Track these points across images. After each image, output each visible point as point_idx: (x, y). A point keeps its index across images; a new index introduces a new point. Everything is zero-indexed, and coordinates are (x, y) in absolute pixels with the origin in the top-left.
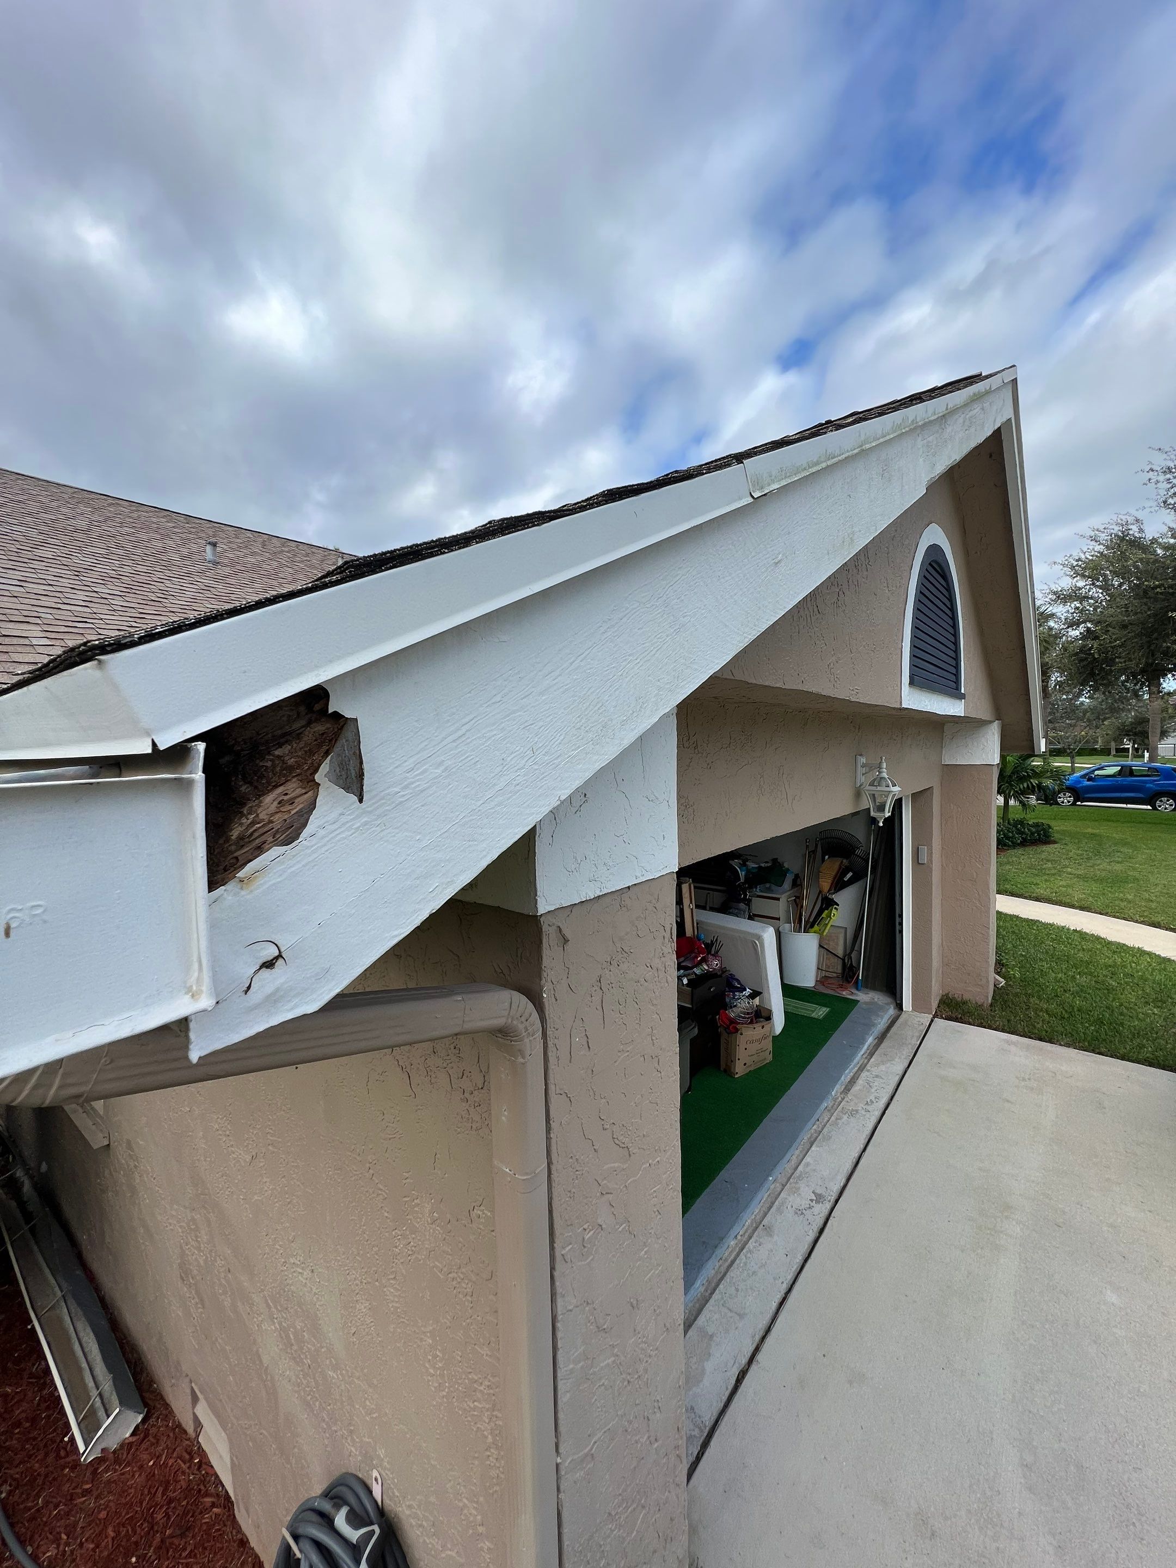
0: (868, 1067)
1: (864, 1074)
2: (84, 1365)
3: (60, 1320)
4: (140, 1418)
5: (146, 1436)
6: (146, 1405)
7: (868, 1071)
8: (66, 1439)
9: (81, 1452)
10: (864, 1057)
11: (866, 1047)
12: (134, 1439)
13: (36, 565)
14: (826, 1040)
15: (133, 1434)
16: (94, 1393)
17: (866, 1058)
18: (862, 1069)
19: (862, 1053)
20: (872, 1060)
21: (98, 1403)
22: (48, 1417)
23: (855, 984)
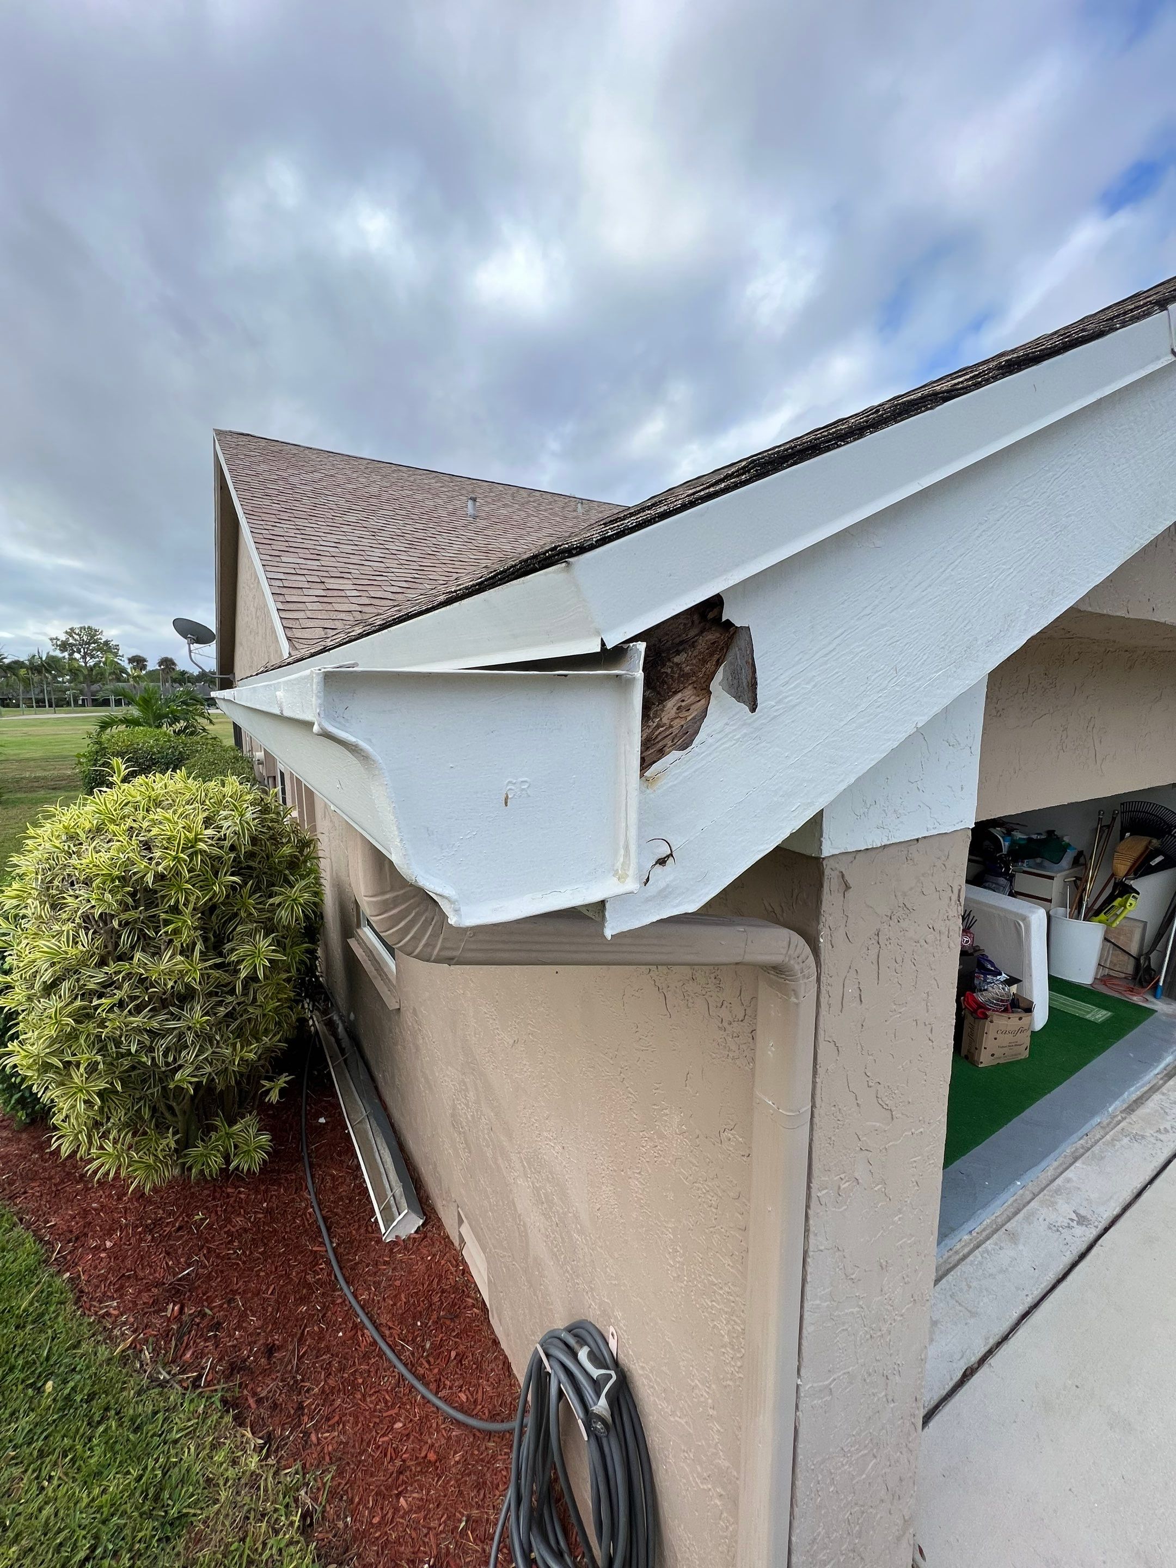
0: (1164, 1090)
1: (1157, 1097)
2: (382, 1170)
3: (366, 1133)
4: (421, 1222)
5: (425, 1237)
6: (425, 1214)
7: (1163, 1094)
8: (373, 1220)
9: (383, 1232)
10: (1159, 1076)
11: (1162, 1066)
12: (417, 1236)
13: (346, 528)
14: (1103, 1049)
15: (416, 1232)
16: (390, 1194)
17: (1161, 1079)
18: (1154, 1089)
19: (1156, 1071)
20: (1171, 1083)
21: (392, 1202)
22: (360, 1200)
23: (1154, 991)
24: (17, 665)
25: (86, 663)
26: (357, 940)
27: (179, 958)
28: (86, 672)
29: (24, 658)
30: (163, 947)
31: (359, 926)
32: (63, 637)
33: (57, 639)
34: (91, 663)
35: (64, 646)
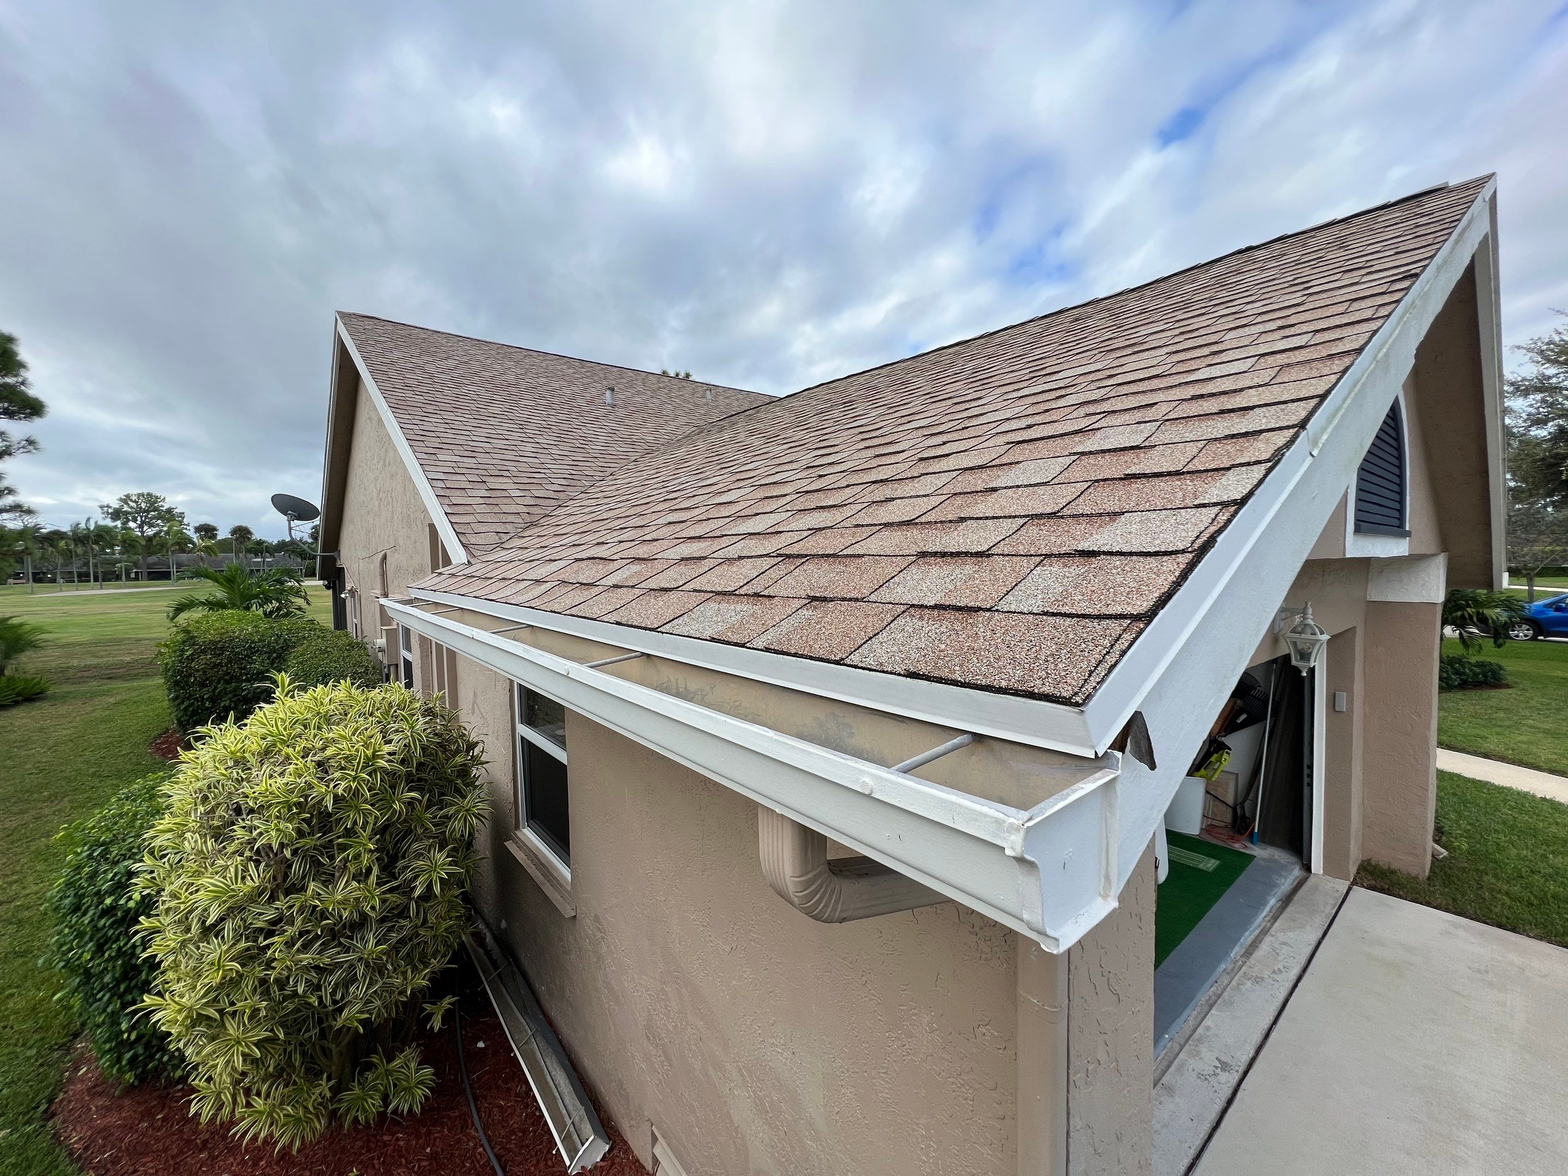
0: (1272, 931)
1: (1268, 939)
2: (557, 1094)
3: (534, 1054)
4: (607, 1147)
5: (613, 1164)
6: (610, 1139)
7: (1273, 936)
8: (554, 1152)
9: (568, 1165)
10: (1267, 919)
11: (1267, 909)
12: (603, 1164)
14: (1218, 897)
15: (602, 1160)
16: (569, 1122)
17: (1269, 921)
18: (1264, 932)
19: (1264, 914)
20: (1277, 924)
21: (572, 1129)
22: (535, 1132)
23: (1251, 838)
24: (56, 536)
25: (143, 532)
26: (516, 843)
27: (355, 884)
28: (143, 543)
29: (65, 528)
30: (337, 874)
31: (517, 827)
32: (116, 504)
33: (108, 506)
34: (150, 532)
35: (116, 514)
